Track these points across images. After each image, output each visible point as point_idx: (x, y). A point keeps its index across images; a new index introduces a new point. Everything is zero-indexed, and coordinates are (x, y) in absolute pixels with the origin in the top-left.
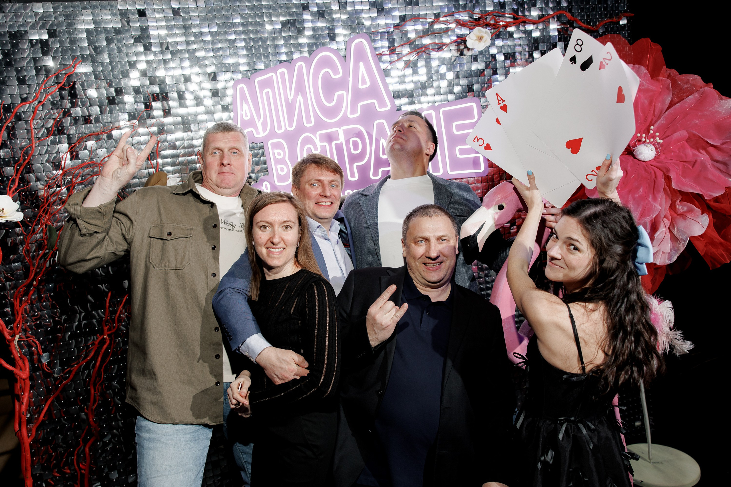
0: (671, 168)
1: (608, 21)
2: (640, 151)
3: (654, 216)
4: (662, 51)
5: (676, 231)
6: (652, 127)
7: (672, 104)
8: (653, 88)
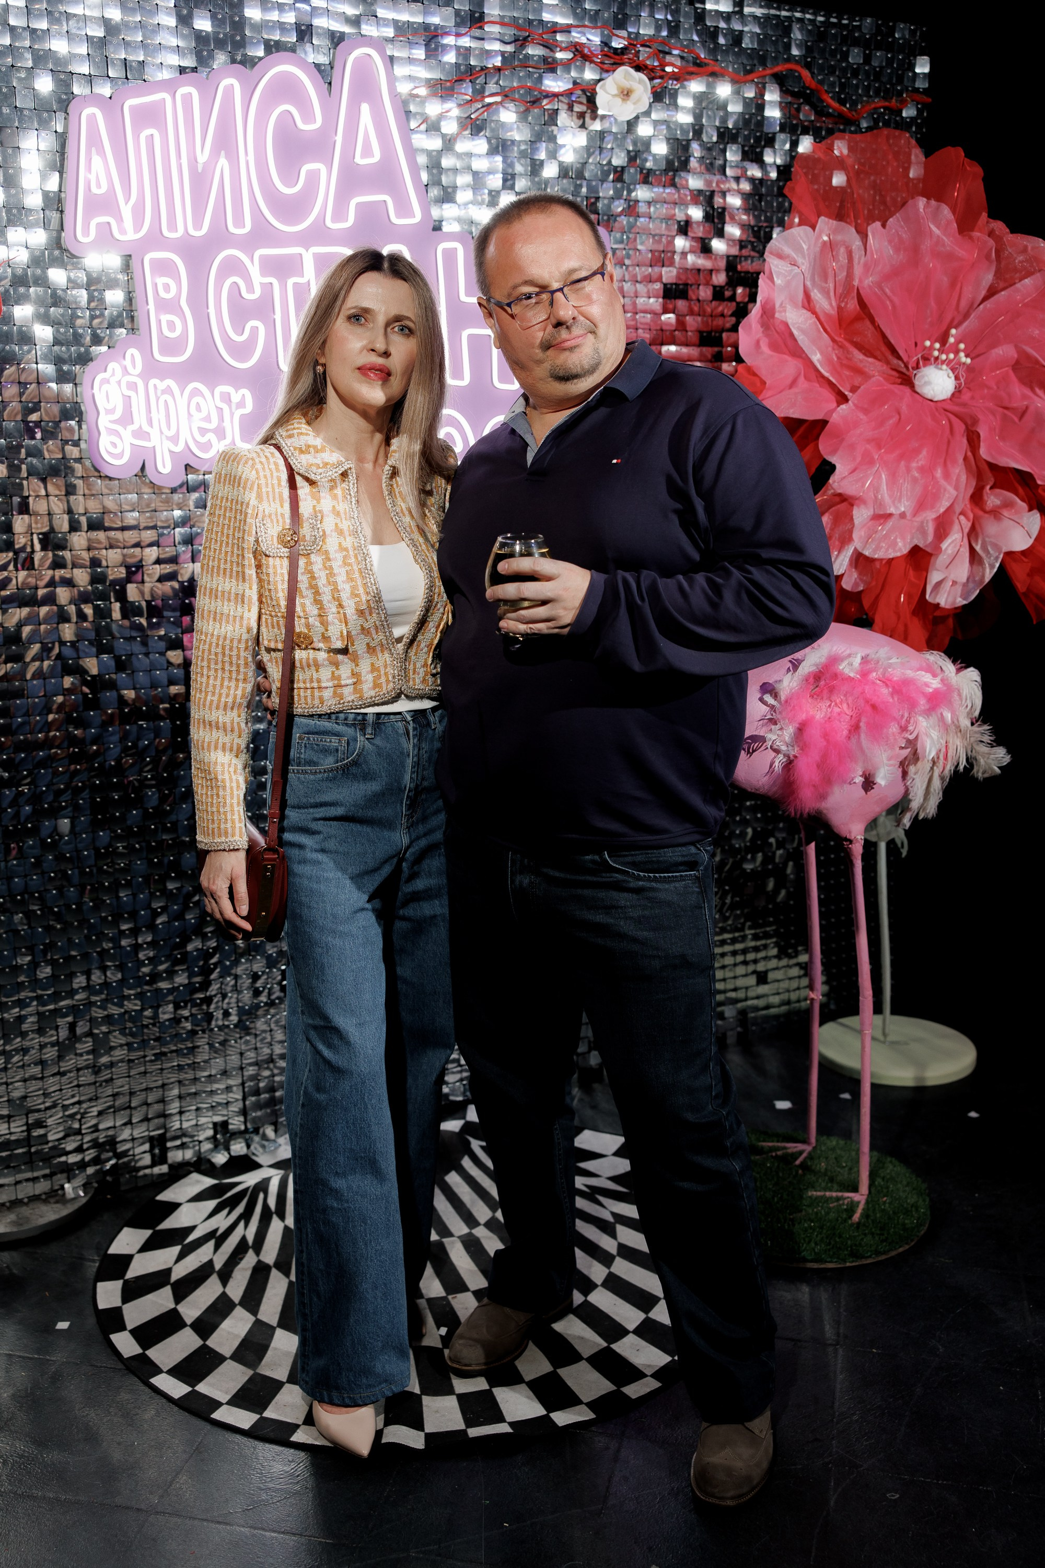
0: (981, 417)
1: (880, 104)
2: (926, 379)
3: (942, 510)
4: (984, 179)
5: (980, 542)
6: (953, 331)
7: (992, 292)
8: (961, 253)
